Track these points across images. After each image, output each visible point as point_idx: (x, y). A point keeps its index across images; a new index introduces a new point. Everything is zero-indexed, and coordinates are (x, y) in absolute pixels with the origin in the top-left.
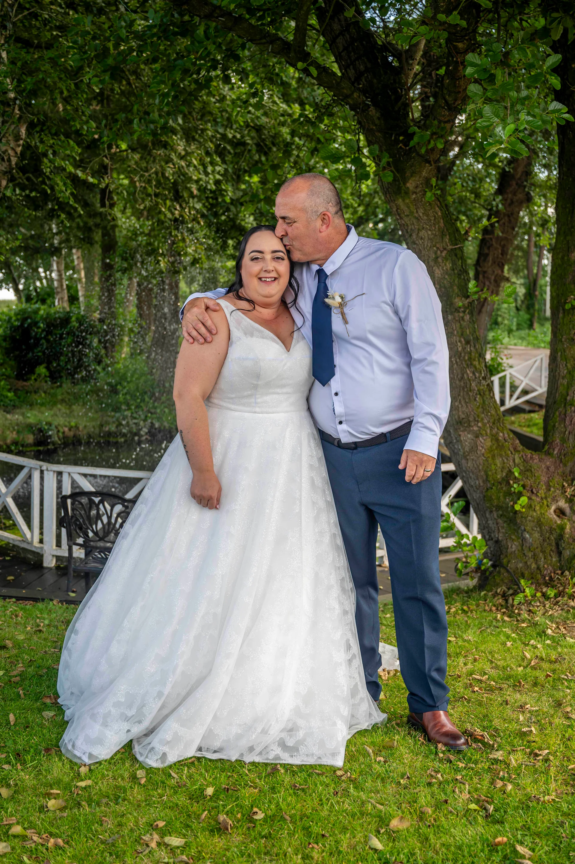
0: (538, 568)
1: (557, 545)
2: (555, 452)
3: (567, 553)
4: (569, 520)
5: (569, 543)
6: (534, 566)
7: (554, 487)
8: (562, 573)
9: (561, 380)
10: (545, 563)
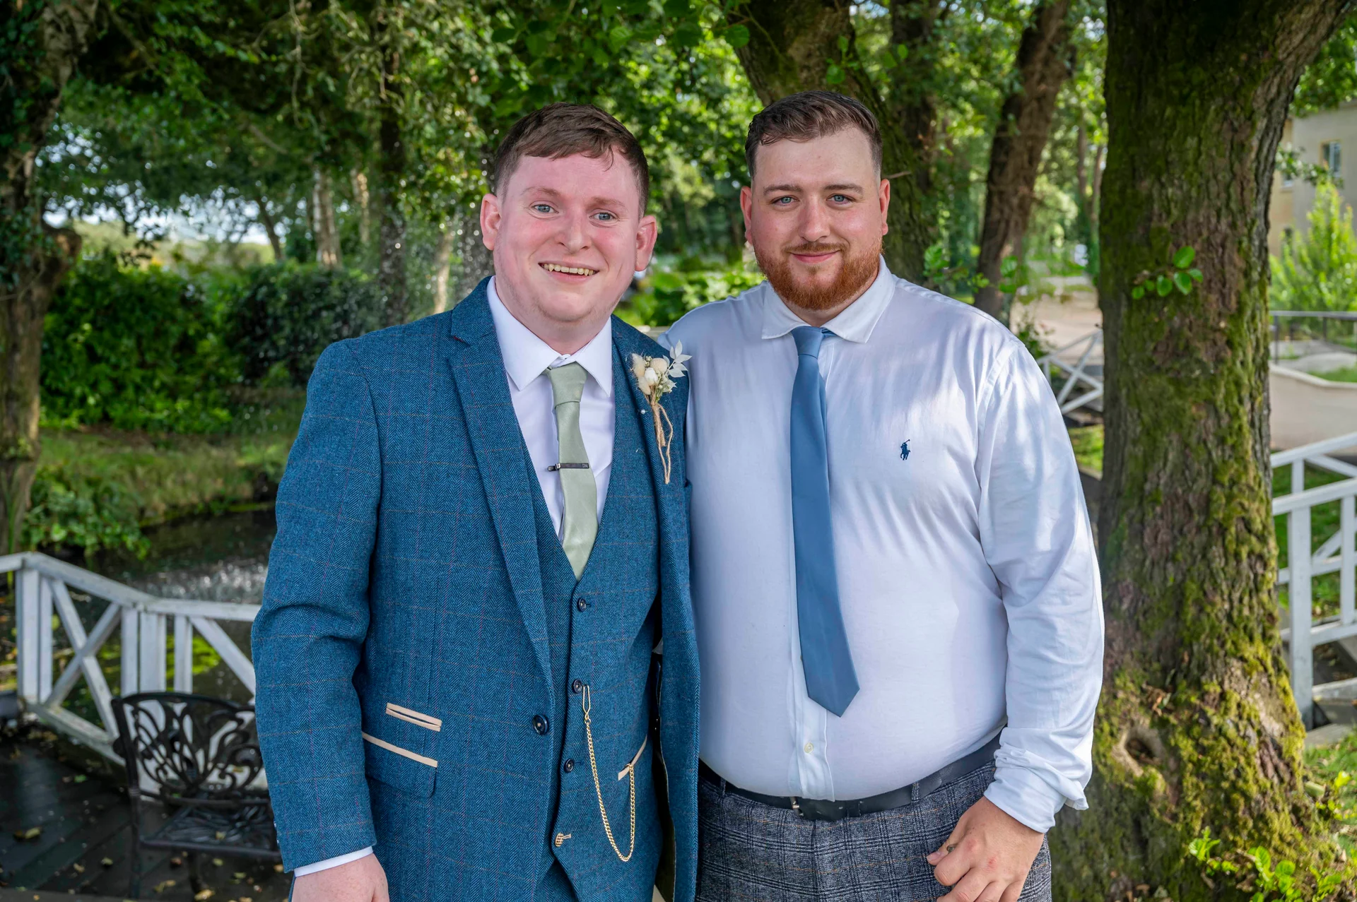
0: (1096, 878)
1: (1138, 824)
2: (1125, 607)
3: (1160, 844)
4: (1160, 769)
5: (1162, 824)
6: (1086, 872)
7: (1124, 688)
8: (1152, 891)
9: (1129, 448)
10: (1112, 866)
